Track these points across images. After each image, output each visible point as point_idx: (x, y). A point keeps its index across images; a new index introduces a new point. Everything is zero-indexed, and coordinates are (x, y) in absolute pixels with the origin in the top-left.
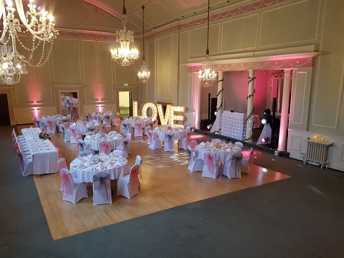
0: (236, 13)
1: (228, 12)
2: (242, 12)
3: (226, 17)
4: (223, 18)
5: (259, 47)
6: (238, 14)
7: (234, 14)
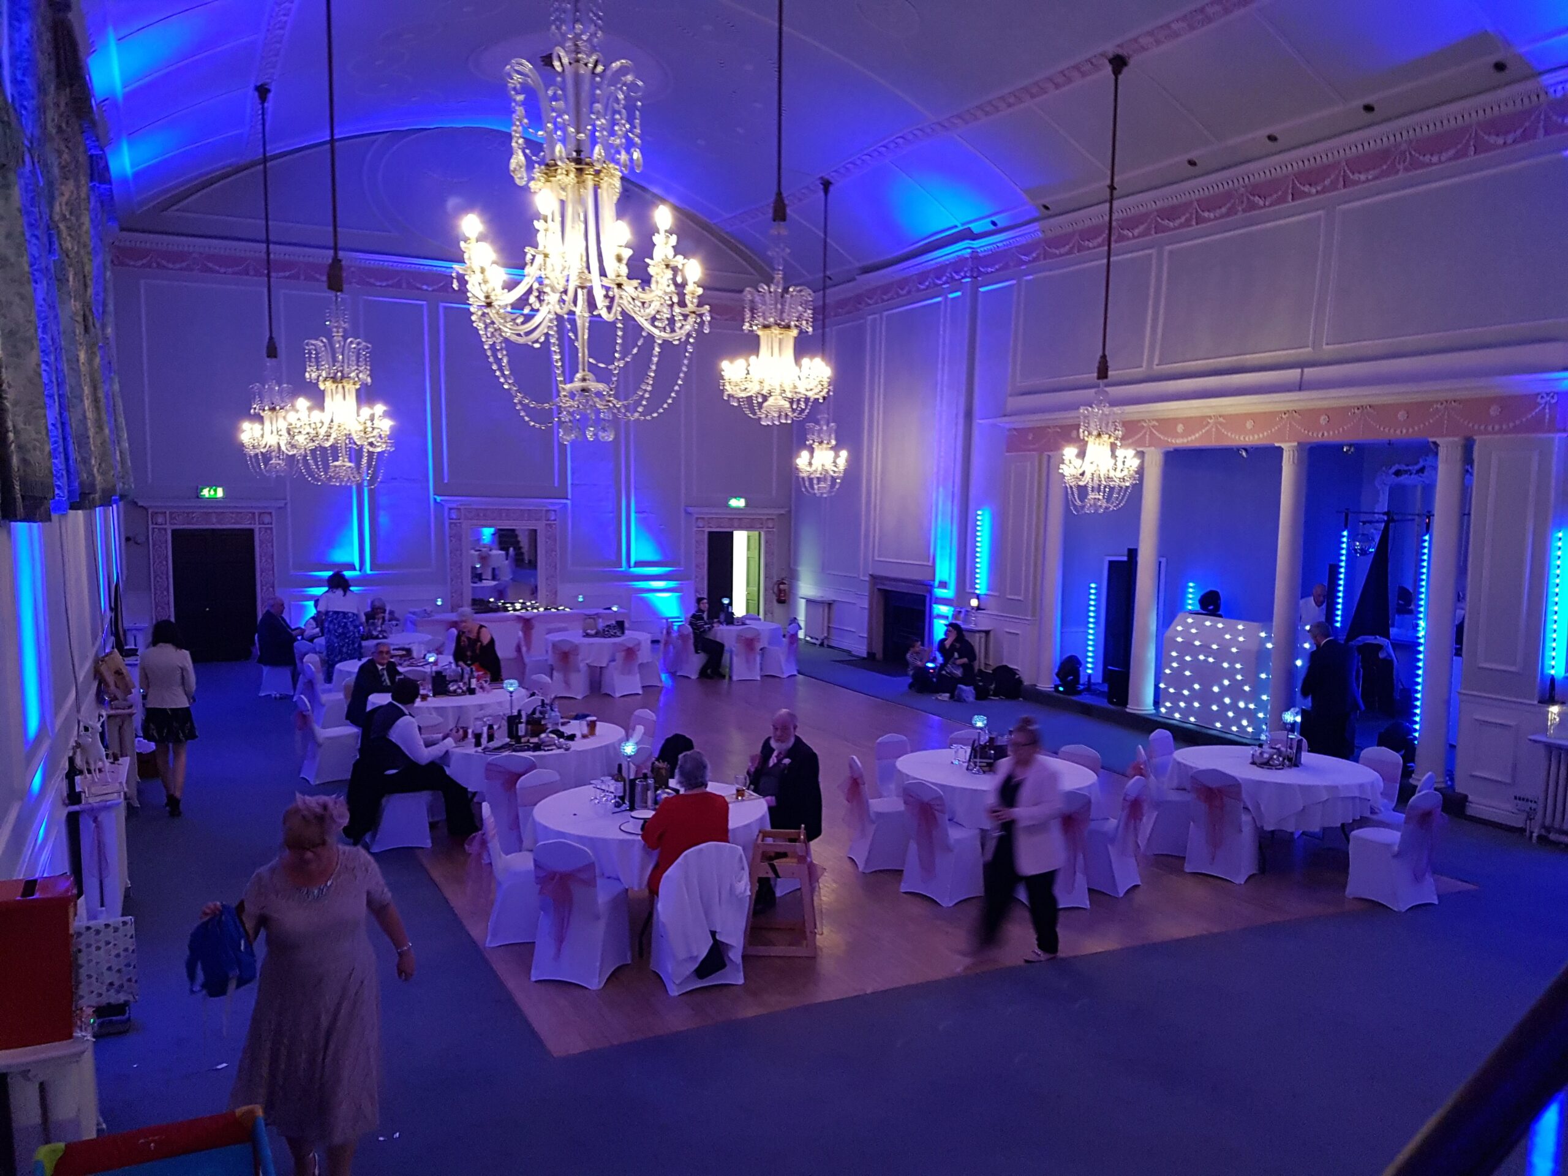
0: (1224, 210)
1: (1191, 203)
2: (1253, 207)
3: (1181, 226)
4: (1166, 229)
5: (1325, 347)
6: (1231, 212)
7: (1218, 212)
